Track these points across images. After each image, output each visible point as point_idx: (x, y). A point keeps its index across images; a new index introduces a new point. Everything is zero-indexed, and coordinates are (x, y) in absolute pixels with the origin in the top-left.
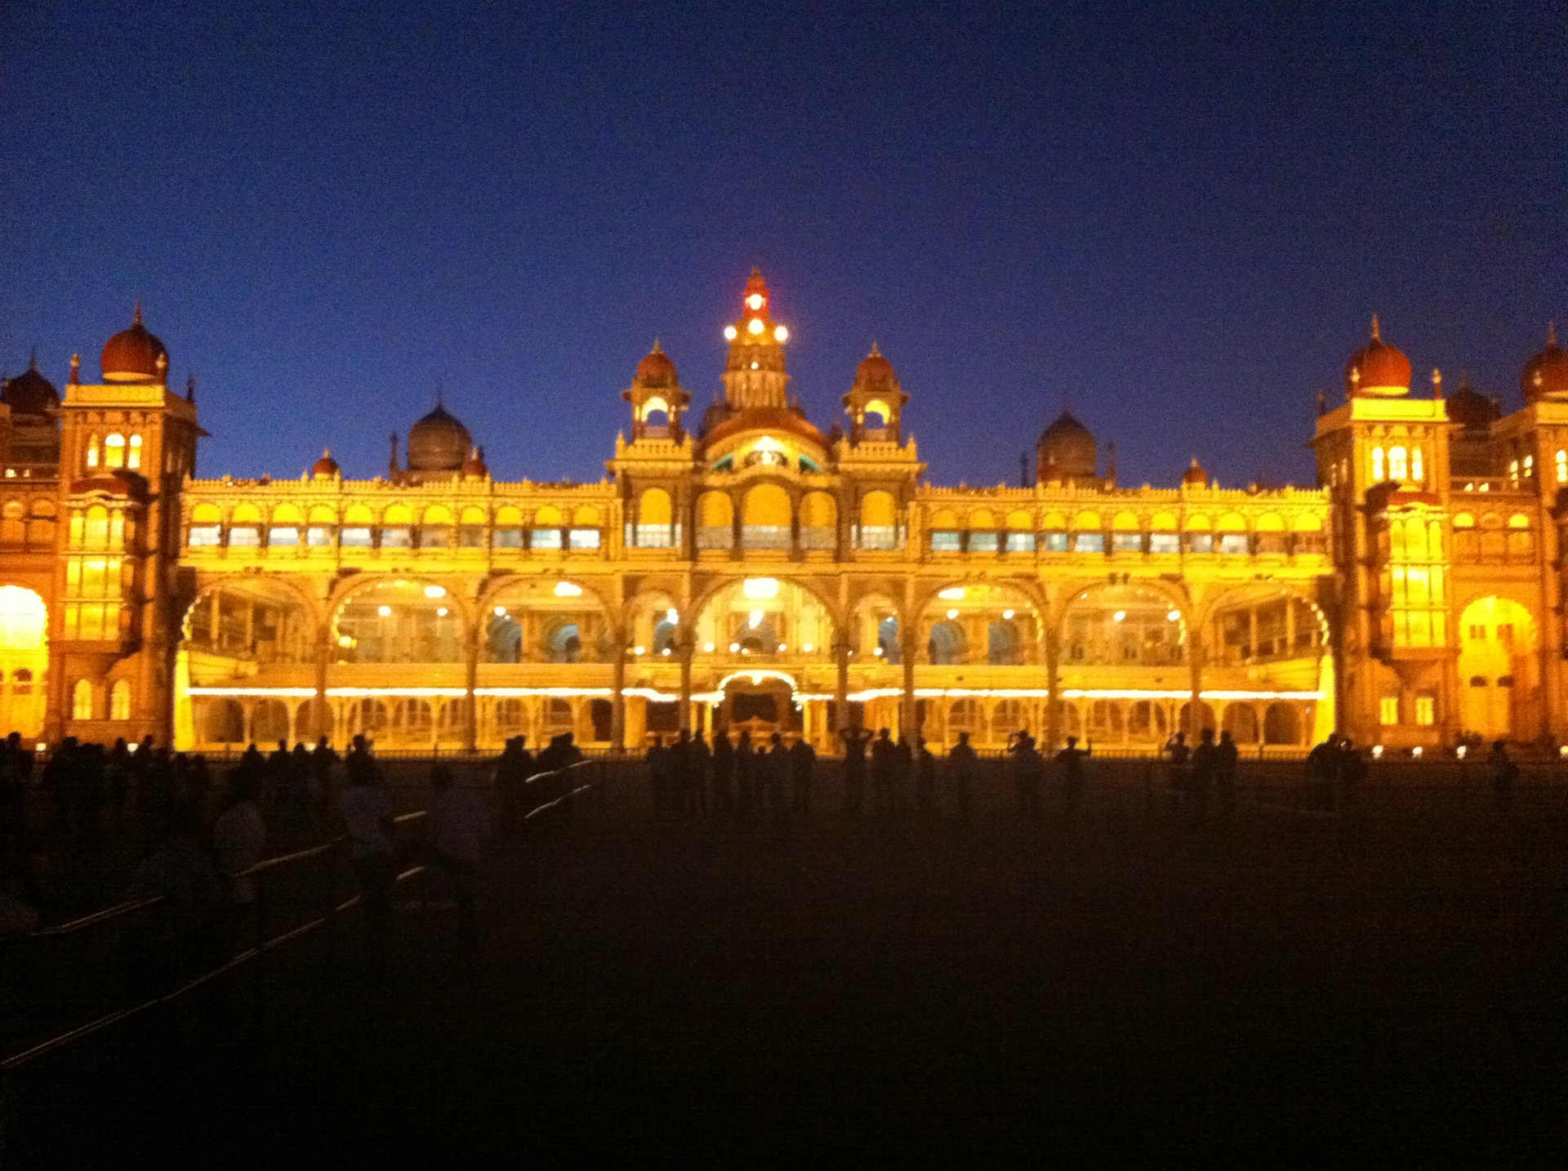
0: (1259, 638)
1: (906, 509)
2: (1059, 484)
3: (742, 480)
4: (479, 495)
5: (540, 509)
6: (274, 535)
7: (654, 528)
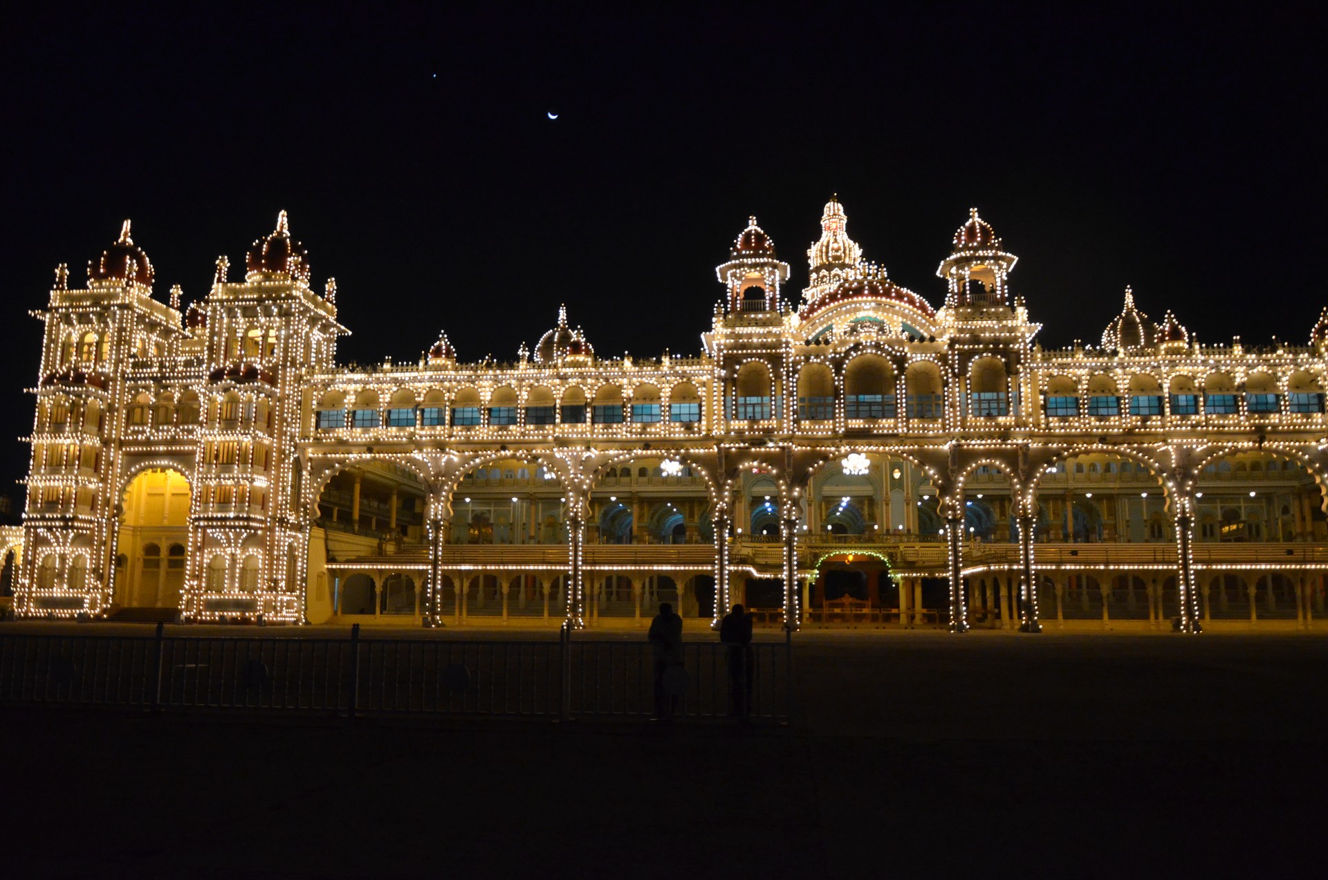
1: (1017, 373)
2: (1181, 344)
3: (844, 349)
4: (581, 373)
5: (641, 384)
6: (393, 416)
7: (754, 400)
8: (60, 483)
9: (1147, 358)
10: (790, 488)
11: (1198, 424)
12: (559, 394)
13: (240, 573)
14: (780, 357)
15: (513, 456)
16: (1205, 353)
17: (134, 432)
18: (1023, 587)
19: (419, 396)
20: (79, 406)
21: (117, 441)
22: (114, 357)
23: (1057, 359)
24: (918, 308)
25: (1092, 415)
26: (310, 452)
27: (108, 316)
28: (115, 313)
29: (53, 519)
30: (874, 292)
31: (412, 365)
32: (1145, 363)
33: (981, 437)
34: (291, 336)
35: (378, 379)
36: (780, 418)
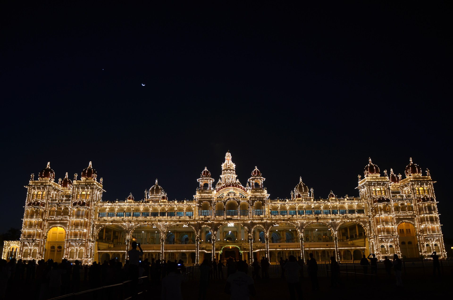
0: (350, 234)
1: (265, 205)
2: (300, 199)
3: (226, 199)
4: (165, 204)
5: (179, 207)
6: (118, 214)
7: (205, 211)
8: (32, 231)
9: (293, 202)
10: (214, 232)
11: (304, 217)
12: (159, 209)
13: (79, 254)
14: (211, 201)
15: (148, 224)
16: (305, 200)
17: (51, 217)
18: (266, 255)
19: (125, 209)
20: (38, 211)
21: (46, 220)
22: (46, 198)
23: (273, 202)
24: (243, 190)
25: (281, 215)
26: (96, 223)
27: (45, 188)
28: (47, 187)
29: (30, 240)
30: (233, 186)
31: (123, 201)
32: (292, 203)
33: (257, 220)
34: (94, 194)
35: (115, 205)
36: (211, 216)
